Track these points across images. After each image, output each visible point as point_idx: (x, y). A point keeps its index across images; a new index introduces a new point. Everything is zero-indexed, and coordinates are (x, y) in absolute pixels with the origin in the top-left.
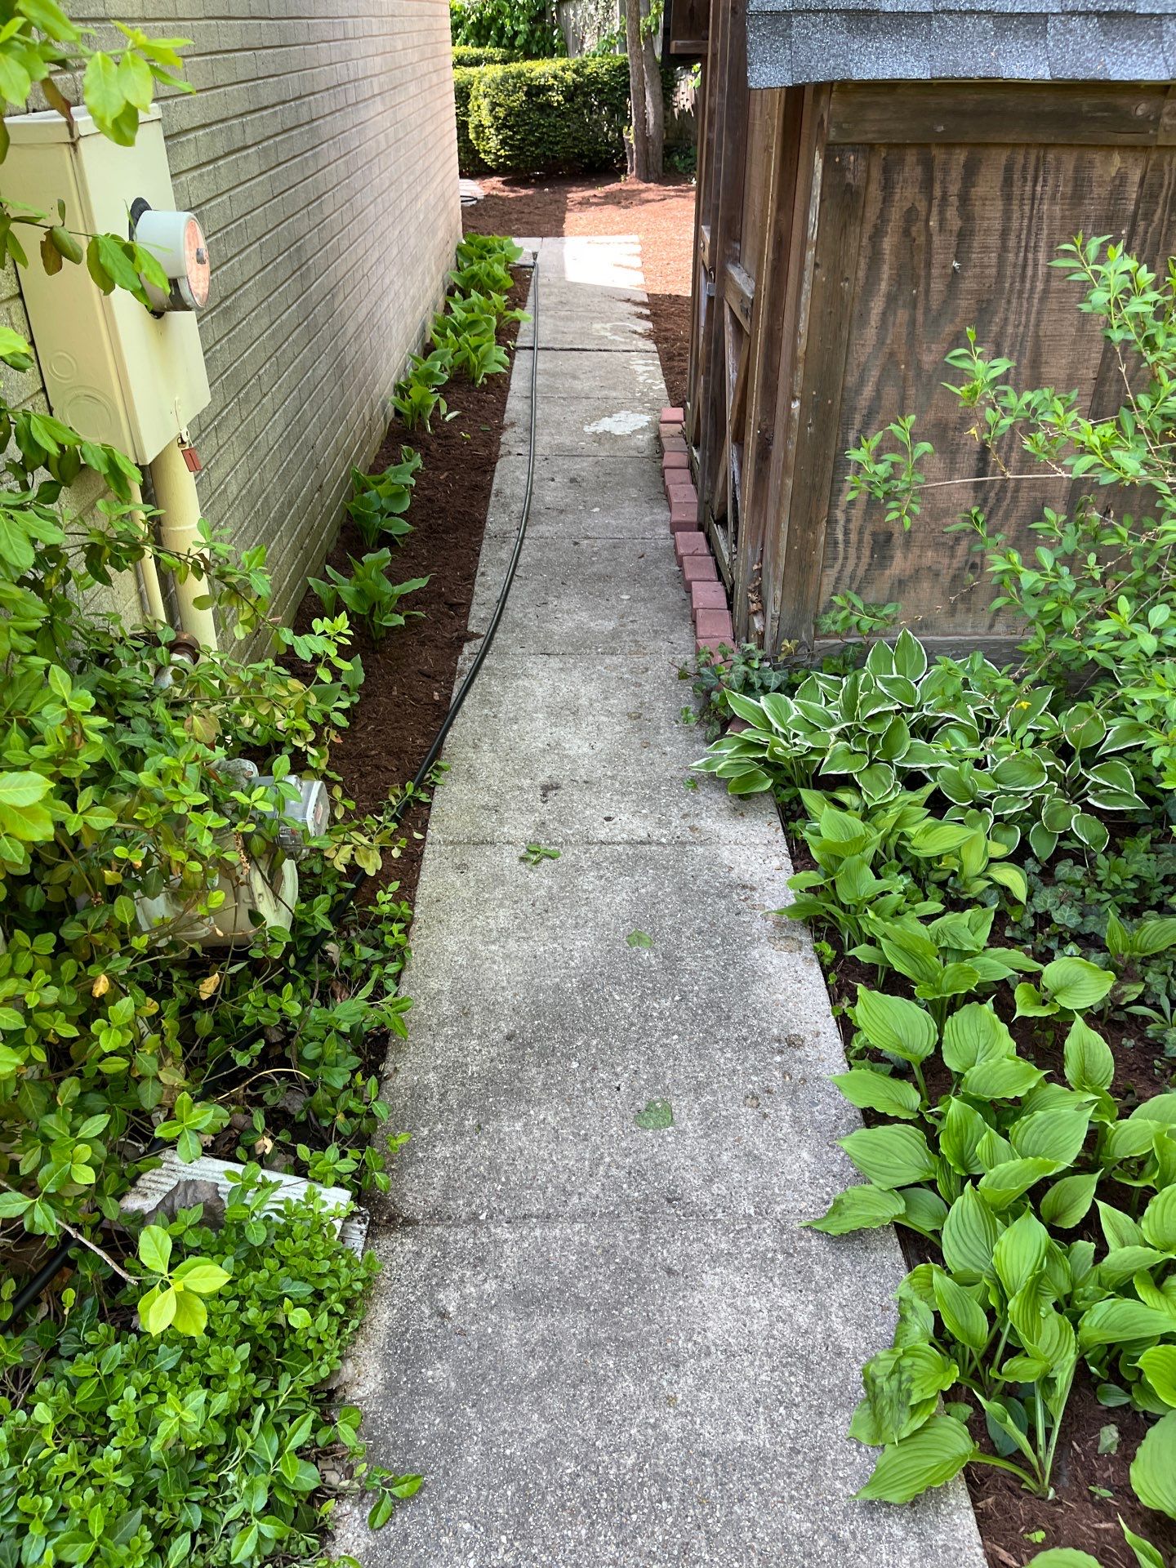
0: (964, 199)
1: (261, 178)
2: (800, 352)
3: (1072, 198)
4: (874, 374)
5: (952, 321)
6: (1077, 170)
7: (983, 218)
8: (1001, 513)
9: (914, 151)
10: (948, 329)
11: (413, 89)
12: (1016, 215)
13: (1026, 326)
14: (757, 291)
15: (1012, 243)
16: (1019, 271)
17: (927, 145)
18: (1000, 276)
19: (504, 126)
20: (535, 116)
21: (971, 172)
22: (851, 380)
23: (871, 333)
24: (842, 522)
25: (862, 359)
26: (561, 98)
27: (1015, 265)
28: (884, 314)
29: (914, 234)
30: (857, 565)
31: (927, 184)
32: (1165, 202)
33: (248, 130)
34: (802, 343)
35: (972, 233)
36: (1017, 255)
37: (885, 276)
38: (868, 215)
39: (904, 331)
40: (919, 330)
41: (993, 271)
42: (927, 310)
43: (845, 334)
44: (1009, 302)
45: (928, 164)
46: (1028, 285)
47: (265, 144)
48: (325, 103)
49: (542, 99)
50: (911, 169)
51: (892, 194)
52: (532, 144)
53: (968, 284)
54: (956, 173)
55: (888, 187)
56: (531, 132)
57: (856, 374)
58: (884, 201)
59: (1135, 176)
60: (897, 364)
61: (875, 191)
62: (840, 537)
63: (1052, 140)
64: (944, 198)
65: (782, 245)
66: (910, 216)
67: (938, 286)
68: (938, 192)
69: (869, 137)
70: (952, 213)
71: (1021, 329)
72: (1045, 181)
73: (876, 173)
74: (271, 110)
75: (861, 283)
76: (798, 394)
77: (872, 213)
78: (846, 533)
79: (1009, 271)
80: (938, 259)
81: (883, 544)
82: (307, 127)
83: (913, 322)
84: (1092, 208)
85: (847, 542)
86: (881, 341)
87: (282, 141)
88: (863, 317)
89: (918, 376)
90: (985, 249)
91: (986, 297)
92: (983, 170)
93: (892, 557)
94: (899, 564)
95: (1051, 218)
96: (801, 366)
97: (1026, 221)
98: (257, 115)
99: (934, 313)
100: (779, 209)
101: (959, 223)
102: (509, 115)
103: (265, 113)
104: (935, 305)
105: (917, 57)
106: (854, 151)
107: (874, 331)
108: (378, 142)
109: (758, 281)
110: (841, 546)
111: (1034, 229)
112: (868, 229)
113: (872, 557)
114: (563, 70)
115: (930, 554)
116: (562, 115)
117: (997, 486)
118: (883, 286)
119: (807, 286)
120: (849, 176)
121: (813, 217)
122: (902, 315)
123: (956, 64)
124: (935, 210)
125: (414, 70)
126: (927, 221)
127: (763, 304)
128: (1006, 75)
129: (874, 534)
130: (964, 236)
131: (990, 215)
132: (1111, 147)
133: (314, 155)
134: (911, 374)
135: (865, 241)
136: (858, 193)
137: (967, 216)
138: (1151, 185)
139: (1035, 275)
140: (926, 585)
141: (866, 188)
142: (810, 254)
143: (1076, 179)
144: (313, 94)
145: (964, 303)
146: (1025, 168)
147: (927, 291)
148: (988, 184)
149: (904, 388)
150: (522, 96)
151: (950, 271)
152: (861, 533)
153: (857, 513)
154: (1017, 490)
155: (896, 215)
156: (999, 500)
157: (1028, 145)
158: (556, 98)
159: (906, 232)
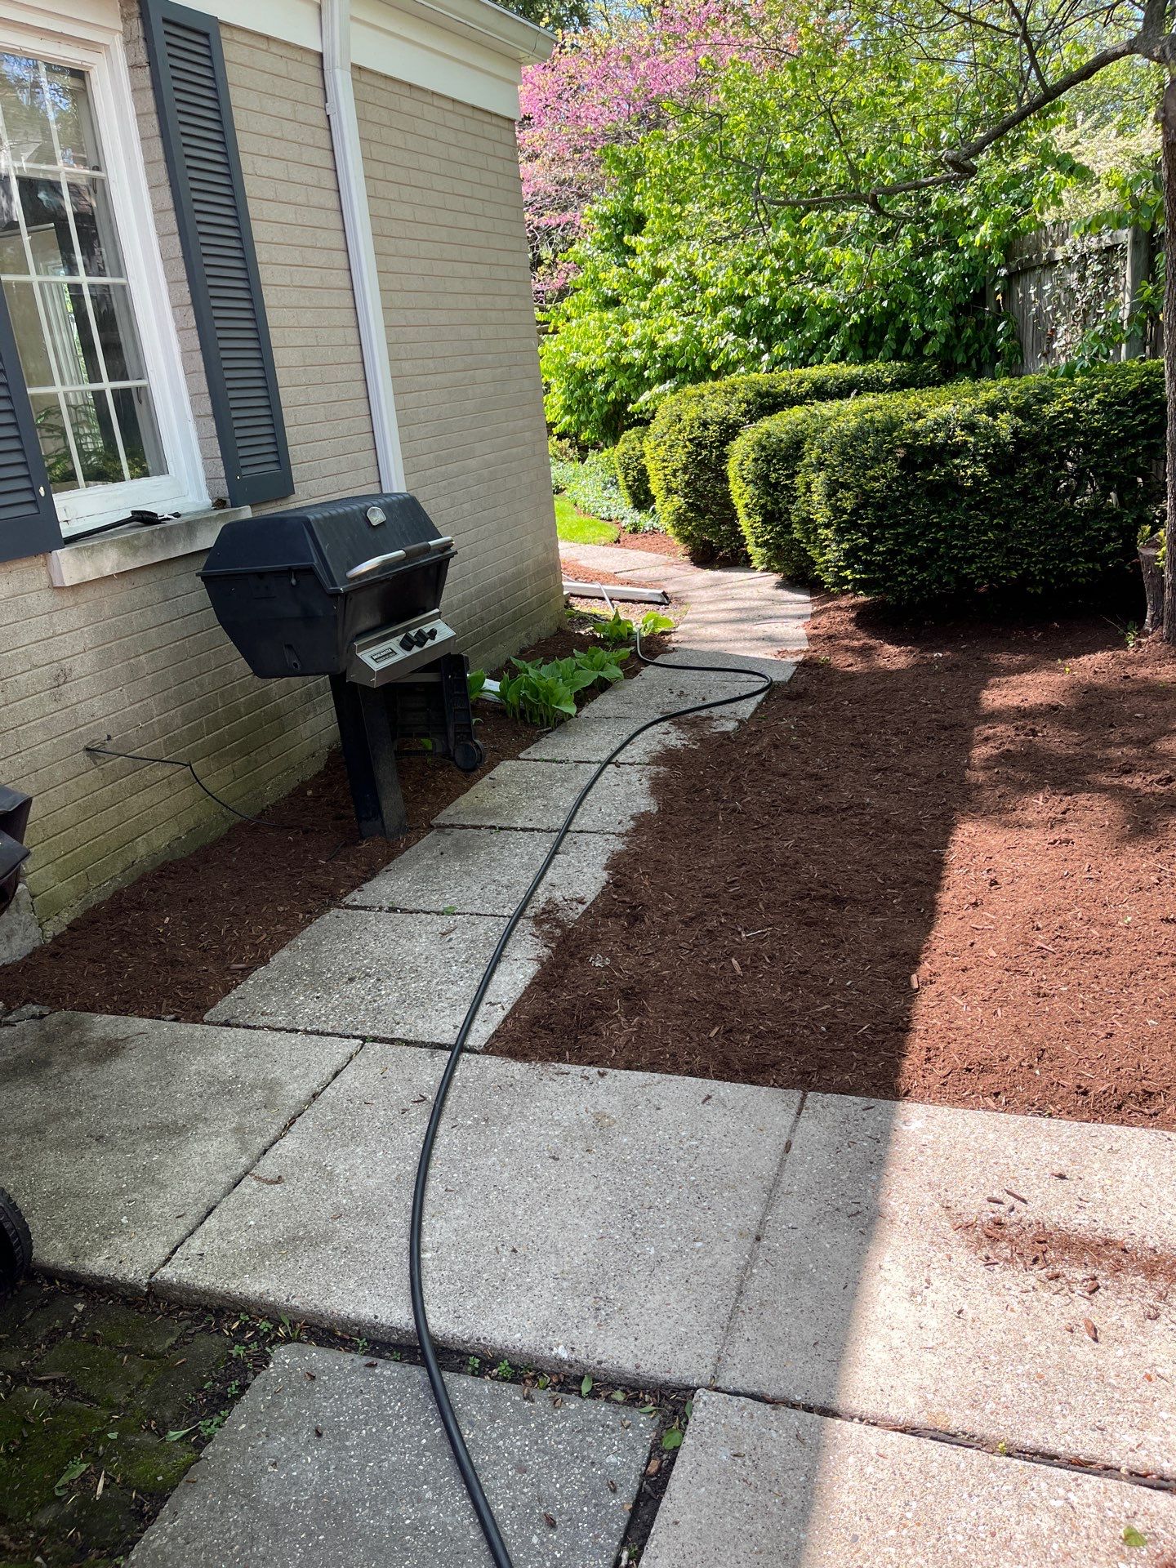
19: (853, 525)
20: (919, 508)
26: (981, 470)
49: (937, 474)
52: (912, 561)
56: (910, 538)
102: (862, 506)
114: (993, 409)
116: (984, 504)
150: (892, 468)
158: (970, 470)
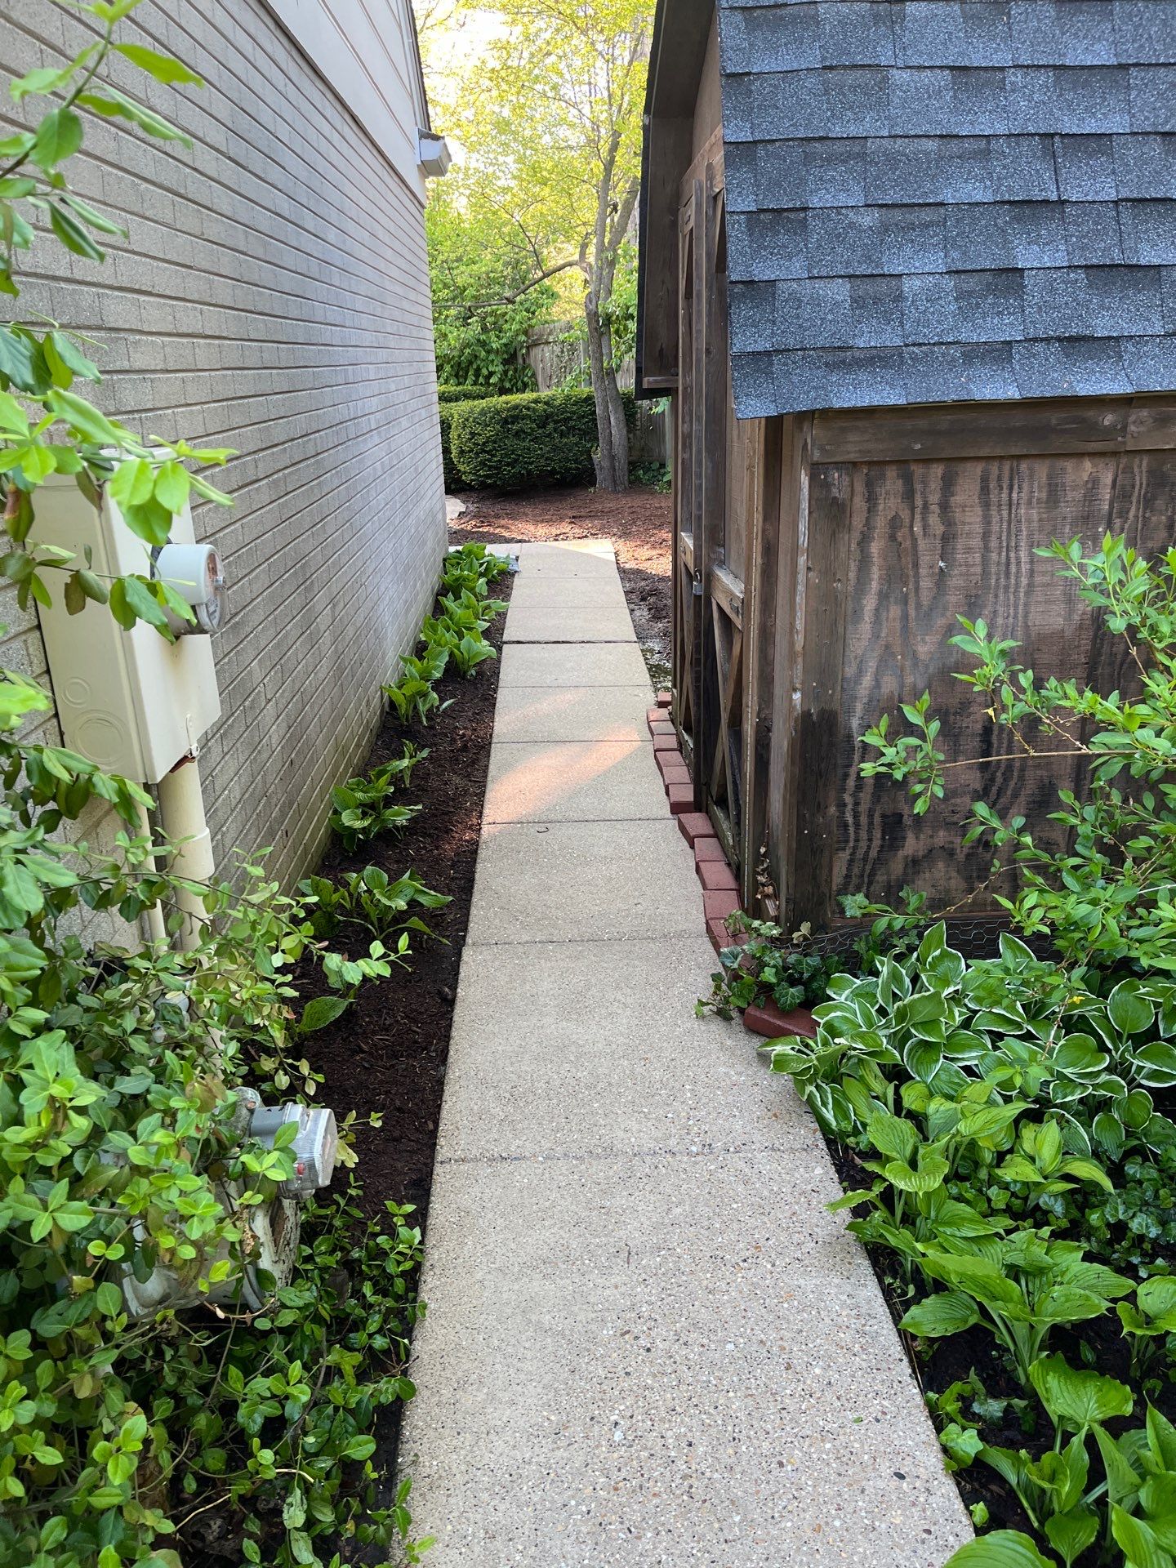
0: (945, 507)
1: (271, 506)
2: (799, 647)
3: (1047, 503)
4: (872, 665)
5: (943, 615)
6: (1050, 477)
7: (964, 523)
8: (1009, 792)
9: (894, 468)
10: (940, 622)
11: (404, 423)
12: (995, 520)
13: (1015, 617)
14: (747, 591)
15: (994, 544)
16: (1003, 568)
17: (906, 462)
18: (985, 574)
19: (483, 451)
21: (948, 484)
22: (850, 671)
23: (866, 627)
24: (850, 807)
25: (860, 652)
26: (533, 425)
27: (998, 564)
28: (877, 610)
29: (900, 539)
30: (869, 847)
31: (909, 495)
32: (1138, 502)
33: (260, 465)
34: (800, 640)
35: (954, 537)
36: (999, 554)
37: (876, 577)
38: (854, 523)
39: (898, 625)
40: (912, 624)
41: (979, 569)
42: (918, 606)
43: (841, 630)
44: (996, 596)
45: (908, 479)
46: (1013, 581)
47: (275, 476)
48: (327, 438)
50: (892, 483)
51: (875, 505)
53: (956, 581)
54: (935, 485)
55: (871, 499)
56: (507, 455)
57: (854, 666)
58: (869, 511)
59: (1107, 479)
60: (893, 655)
61: (859, 503)
62: (850, 819)
63: (1025, 452)
64: (926, 506)
65: (770, 551)
66: (894, 524)
67: (926, 584)
68: (919, 502)
69: (852, 457)
70: (934, 519)
71: (1011, 620)
72: (1020, 487)
73: (859, 487)
74: (281, 447)
75: (853, 582)
76: (798, 686)
77: (858, 522)
78: (856, 815)
79: (993, 569)
80: (924, 560)
81: (894, 826)
82: (313, 460)
83: (905, 617)
84: (1067, 510)
85: (857, 825)
86: (876, 636)
87: (290, 473)
88: (857, 614)
89: (915, 665)
90: (969, 550)
91: (974, 592)
92: (960, 481)
93: (904, 838)
94: (912, 845)
95: (1029, 521)
96: (800, 660)
97: (1005, 525)
98: (269, 452)
99: (925, 608)
100: (765, 520)
101: (942, 528)
102: (486, 442)
103: (275, 450)
104: (925, 599)
105: (893, 386)
106: (837, 469)
107: (868, 626)
108: (375, 469)
109: (748, 583)
110: (852, 830)
111: (1013, 531)
112: (856, 536)
113: (883, 838)
114: (535, 401)
115: (941, 833)
117: (1003, 766)
118: (874, 585)
119: (801, 588)
120: (835, 491)
121: (803, 527)
122: (895, 611)
123: (929, 390)
124: (918, 517)
125: (405, 407)
126: (911, 527)
127: (755, 605)
128: (978, 397)
129: (883, 816)
130: (947, 539)
131: (971, 520)
132: (1082, 455)
133: (318, 484)
134: (908, 663)
135: (853, 546)
136: (843, 505)
137: (949, 523)
138: (1123, 487)
139: (1018, 572)
140: (941, 865)
141: (851, 500)
142: (802, 560)
143: (1050, 484)
144: (318, 431)
145: (952, 599)
146: (999, 479)
147: (917, 589)
148: (966, 492)
149: (902, 677)
151: (937, 570)
152: (871, 816)
153: (866, 797)
154: (1022, 769)
155: (881, 523)
156: (1006, 780)
157: (1001, 458)
158: (530, 425)
159: (892, 537)
